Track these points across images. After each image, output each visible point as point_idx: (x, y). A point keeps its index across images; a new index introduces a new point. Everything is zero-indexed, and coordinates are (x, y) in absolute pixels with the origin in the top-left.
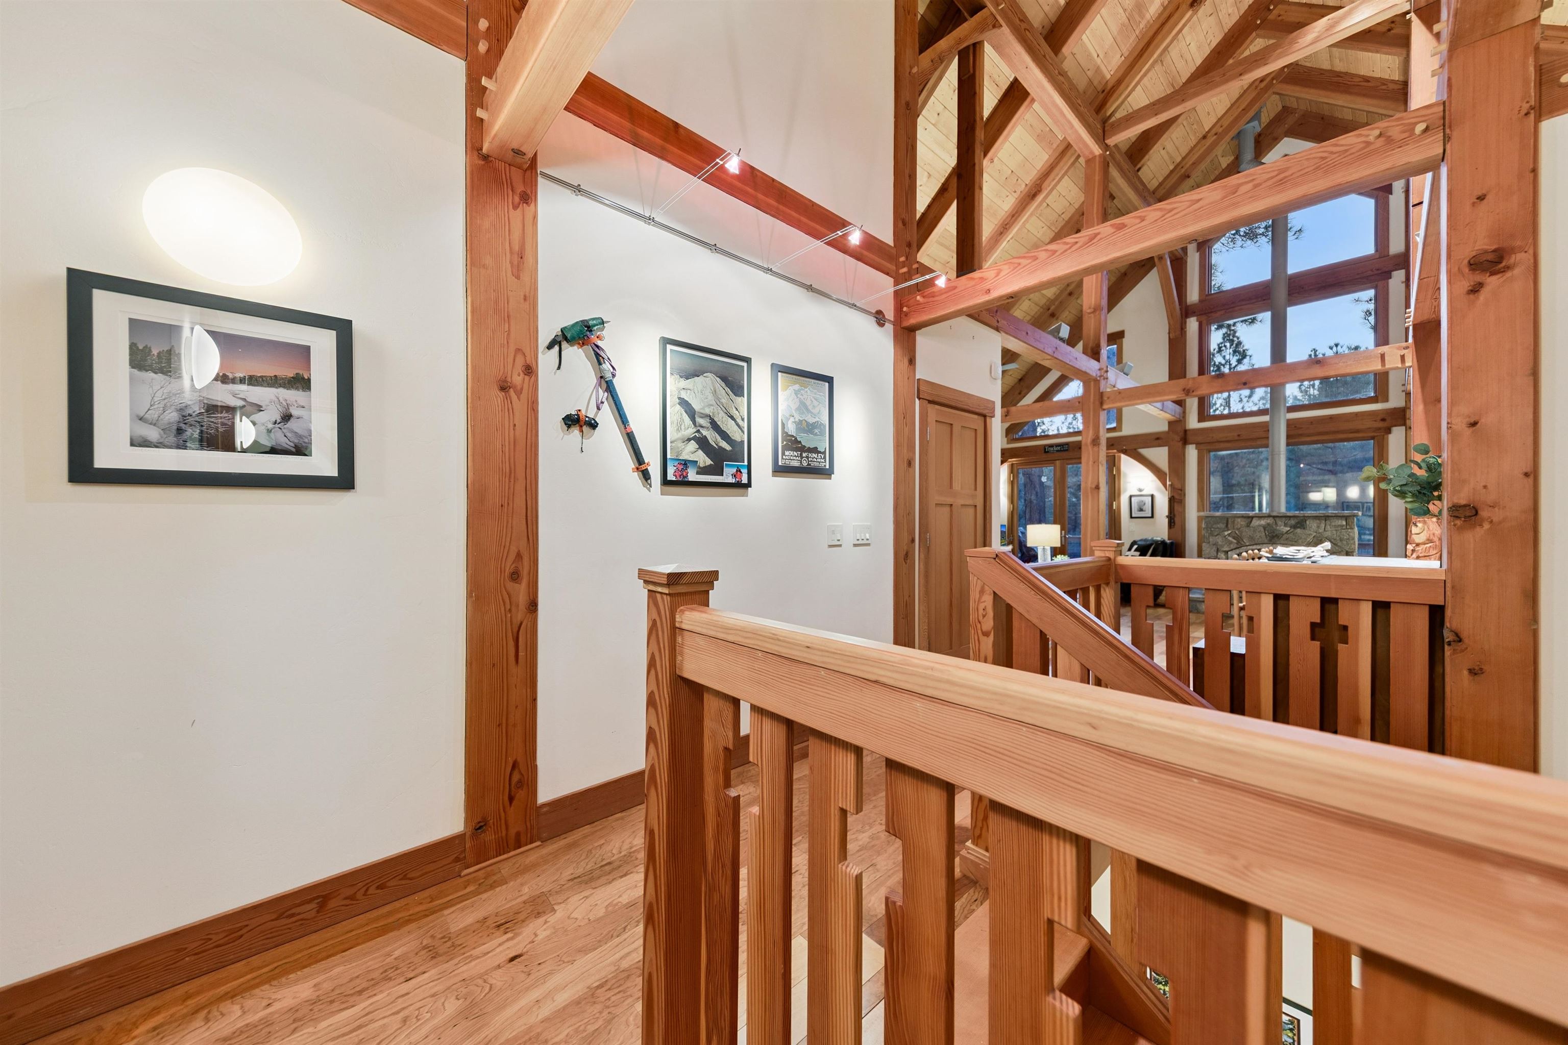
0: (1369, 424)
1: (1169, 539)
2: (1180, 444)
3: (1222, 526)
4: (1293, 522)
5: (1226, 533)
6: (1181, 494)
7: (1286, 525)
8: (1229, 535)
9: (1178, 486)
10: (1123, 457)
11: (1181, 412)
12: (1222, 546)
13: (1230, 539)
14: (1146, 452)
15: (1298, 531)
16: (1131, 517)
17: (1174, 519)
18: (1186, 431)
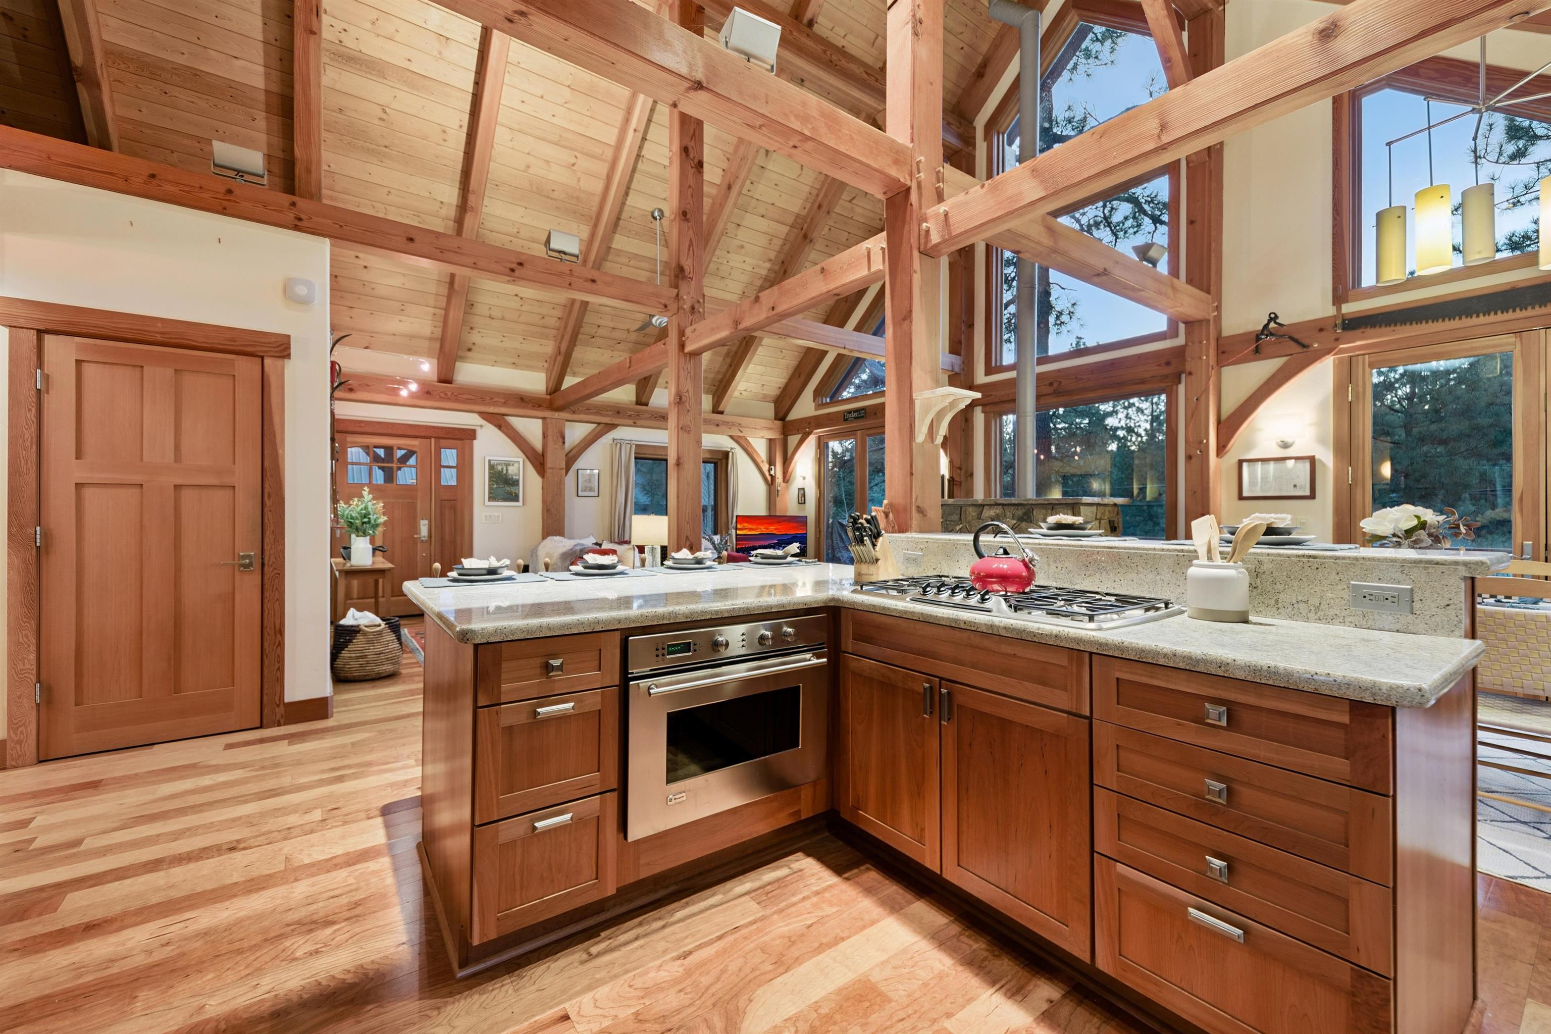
5: (958, 528)
9: (958, 463)
11: (960, 362)
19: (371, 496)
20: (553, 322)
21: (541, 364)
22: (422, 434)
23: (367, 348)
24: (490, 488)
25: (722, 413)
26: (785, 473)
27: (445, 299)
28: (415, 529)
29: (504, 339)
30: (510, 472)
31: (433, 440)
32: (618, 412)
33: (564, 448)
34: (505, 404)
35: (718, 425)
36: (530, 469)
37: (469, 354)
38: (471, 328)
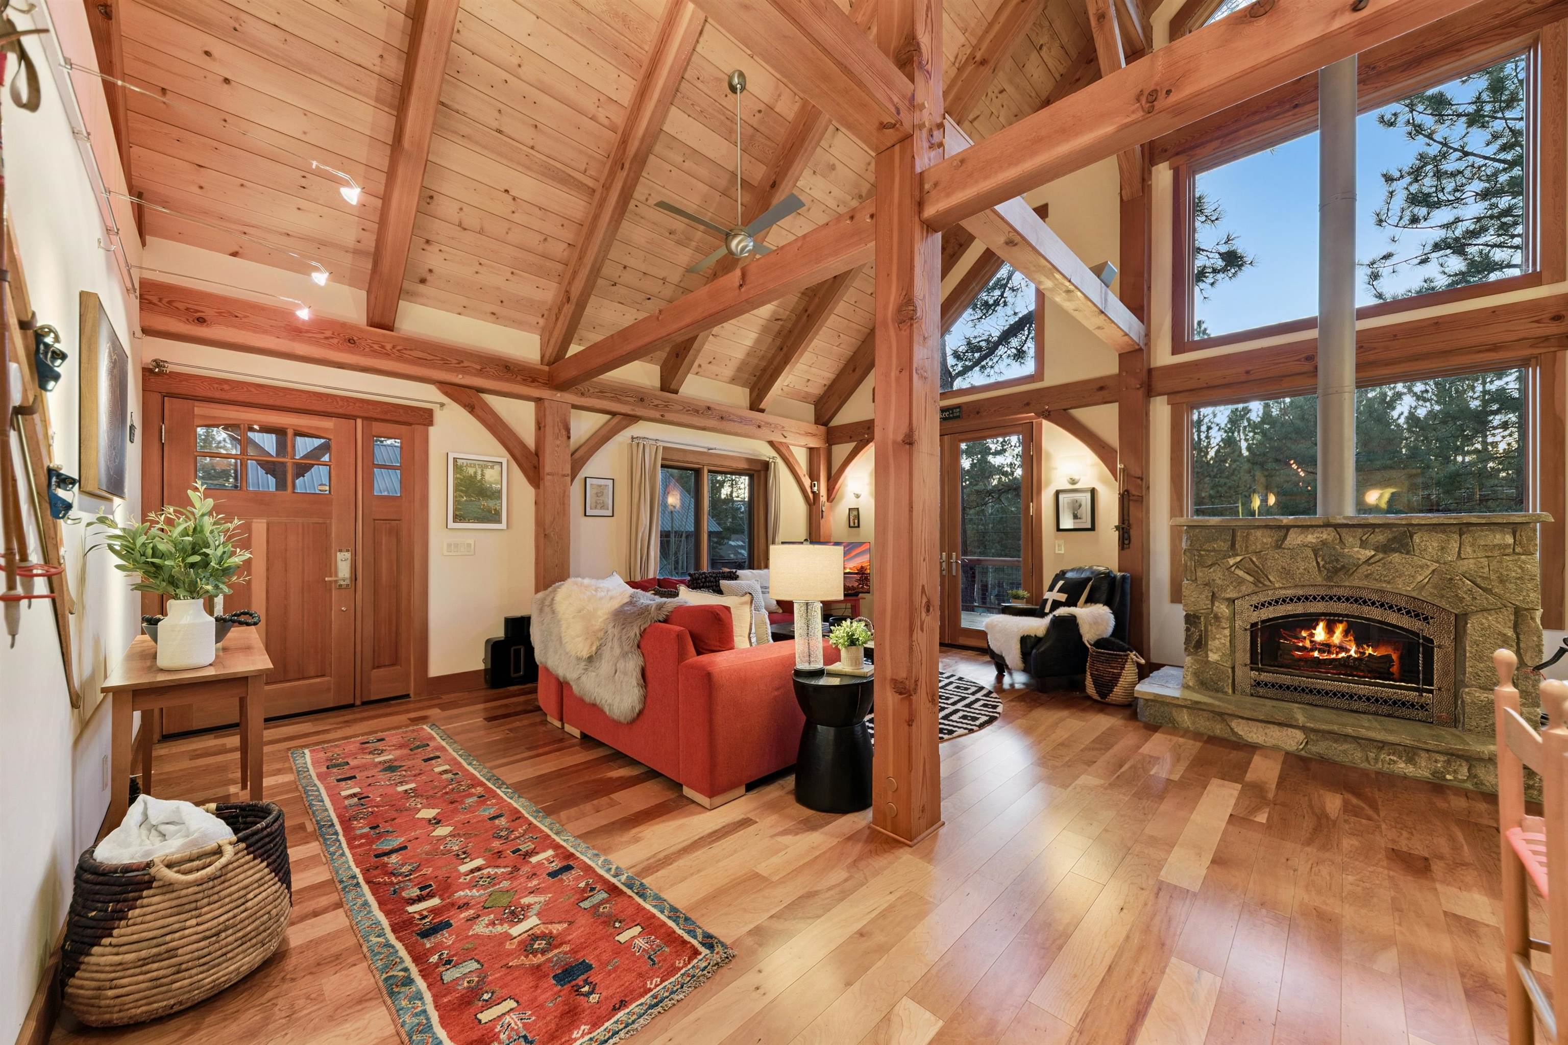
0: (1526, 328)
1: (1120, 571)
2: (1140, 393)
3: (1224, 546)
4: (1380, 537)
5: (1232, 561)
6: (1141, 487)
7: (1363, 544)
8: (1237, 565)
9: (1136, 471)
10: (1046, 424)
11: (1143, 333)
12: (1223, 588)
13: (1240, 573)
14: (1083, 415)
15: (1396, 557)
16: (1058, 529)
17: (1128, 533)
18: (1150, 371)
19: (210, 502)
20: (559, 249)
21: (533, 320)
22: (340, 411)
23: (235, 254)
24: (456, 502)
25: (762, 411)
26: (830, 490)
27: (383, 178)
28: (326, 565)
29: (479, 268)
30: (487, 477)
31: (359, 422)
32: (642, 400)
33: (568, 446)
34: (480, 373)
35: (759, 427)
36: (519, 476)
37: (421, 288)
38: (428, 242)
